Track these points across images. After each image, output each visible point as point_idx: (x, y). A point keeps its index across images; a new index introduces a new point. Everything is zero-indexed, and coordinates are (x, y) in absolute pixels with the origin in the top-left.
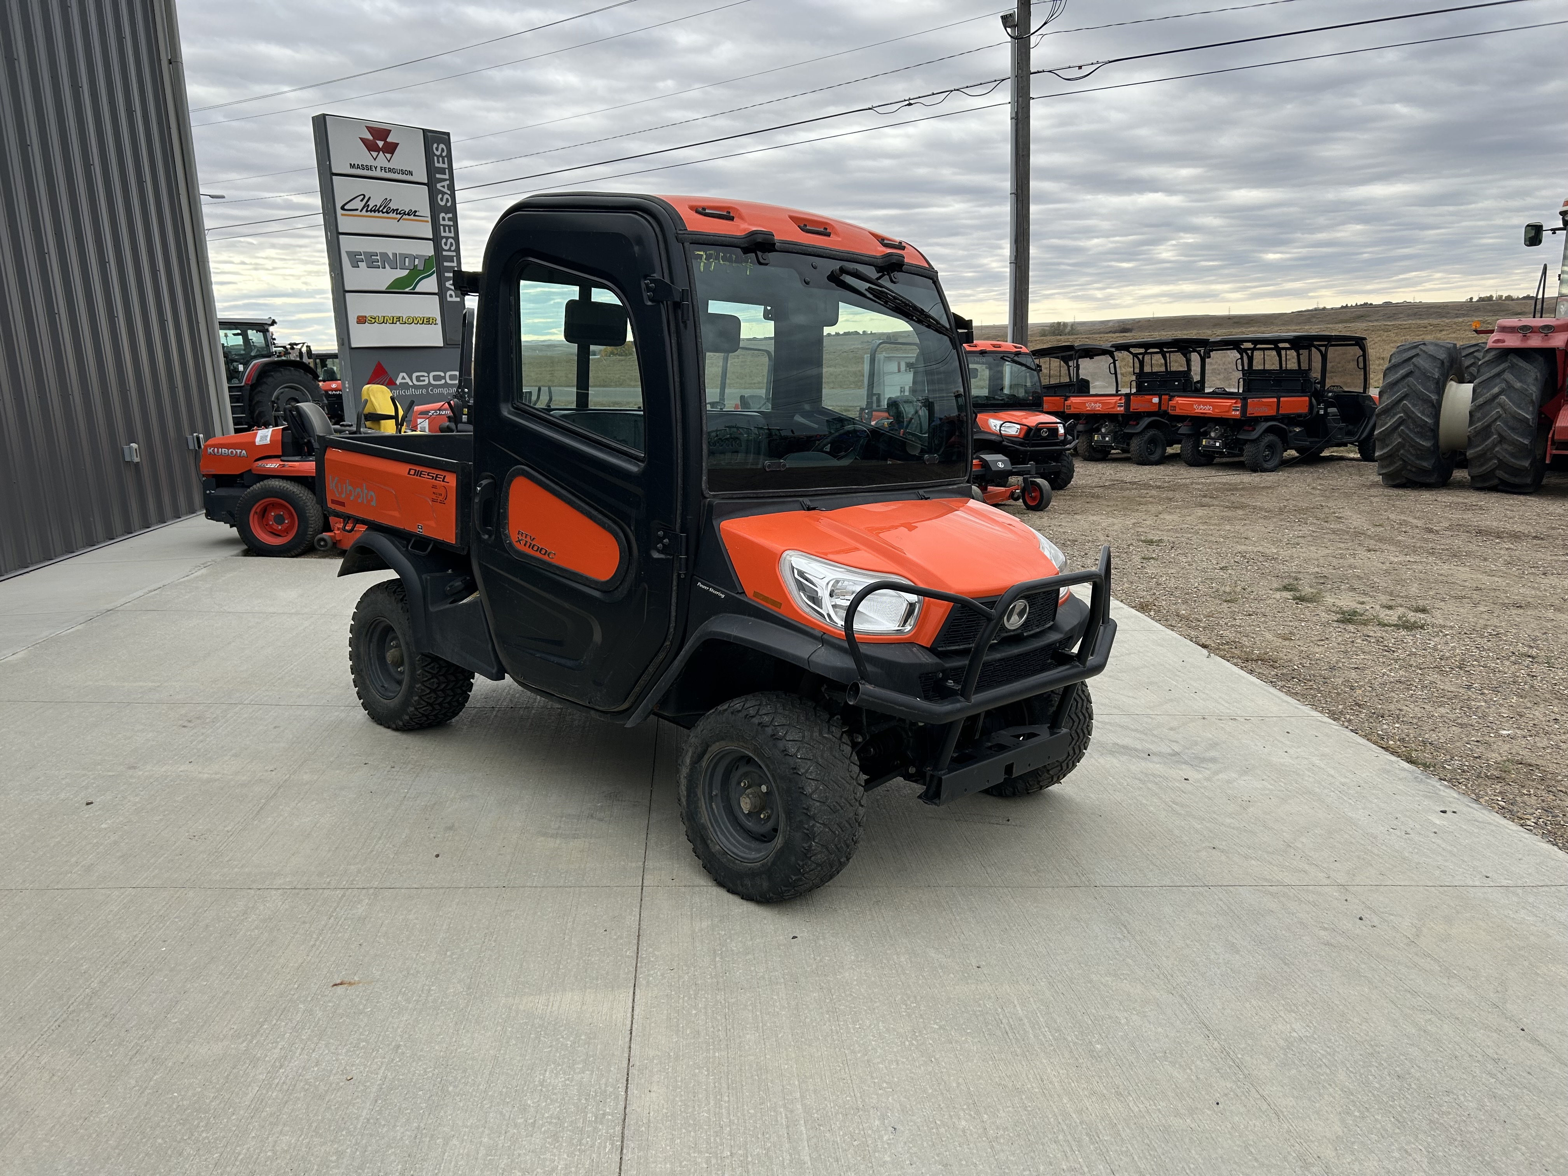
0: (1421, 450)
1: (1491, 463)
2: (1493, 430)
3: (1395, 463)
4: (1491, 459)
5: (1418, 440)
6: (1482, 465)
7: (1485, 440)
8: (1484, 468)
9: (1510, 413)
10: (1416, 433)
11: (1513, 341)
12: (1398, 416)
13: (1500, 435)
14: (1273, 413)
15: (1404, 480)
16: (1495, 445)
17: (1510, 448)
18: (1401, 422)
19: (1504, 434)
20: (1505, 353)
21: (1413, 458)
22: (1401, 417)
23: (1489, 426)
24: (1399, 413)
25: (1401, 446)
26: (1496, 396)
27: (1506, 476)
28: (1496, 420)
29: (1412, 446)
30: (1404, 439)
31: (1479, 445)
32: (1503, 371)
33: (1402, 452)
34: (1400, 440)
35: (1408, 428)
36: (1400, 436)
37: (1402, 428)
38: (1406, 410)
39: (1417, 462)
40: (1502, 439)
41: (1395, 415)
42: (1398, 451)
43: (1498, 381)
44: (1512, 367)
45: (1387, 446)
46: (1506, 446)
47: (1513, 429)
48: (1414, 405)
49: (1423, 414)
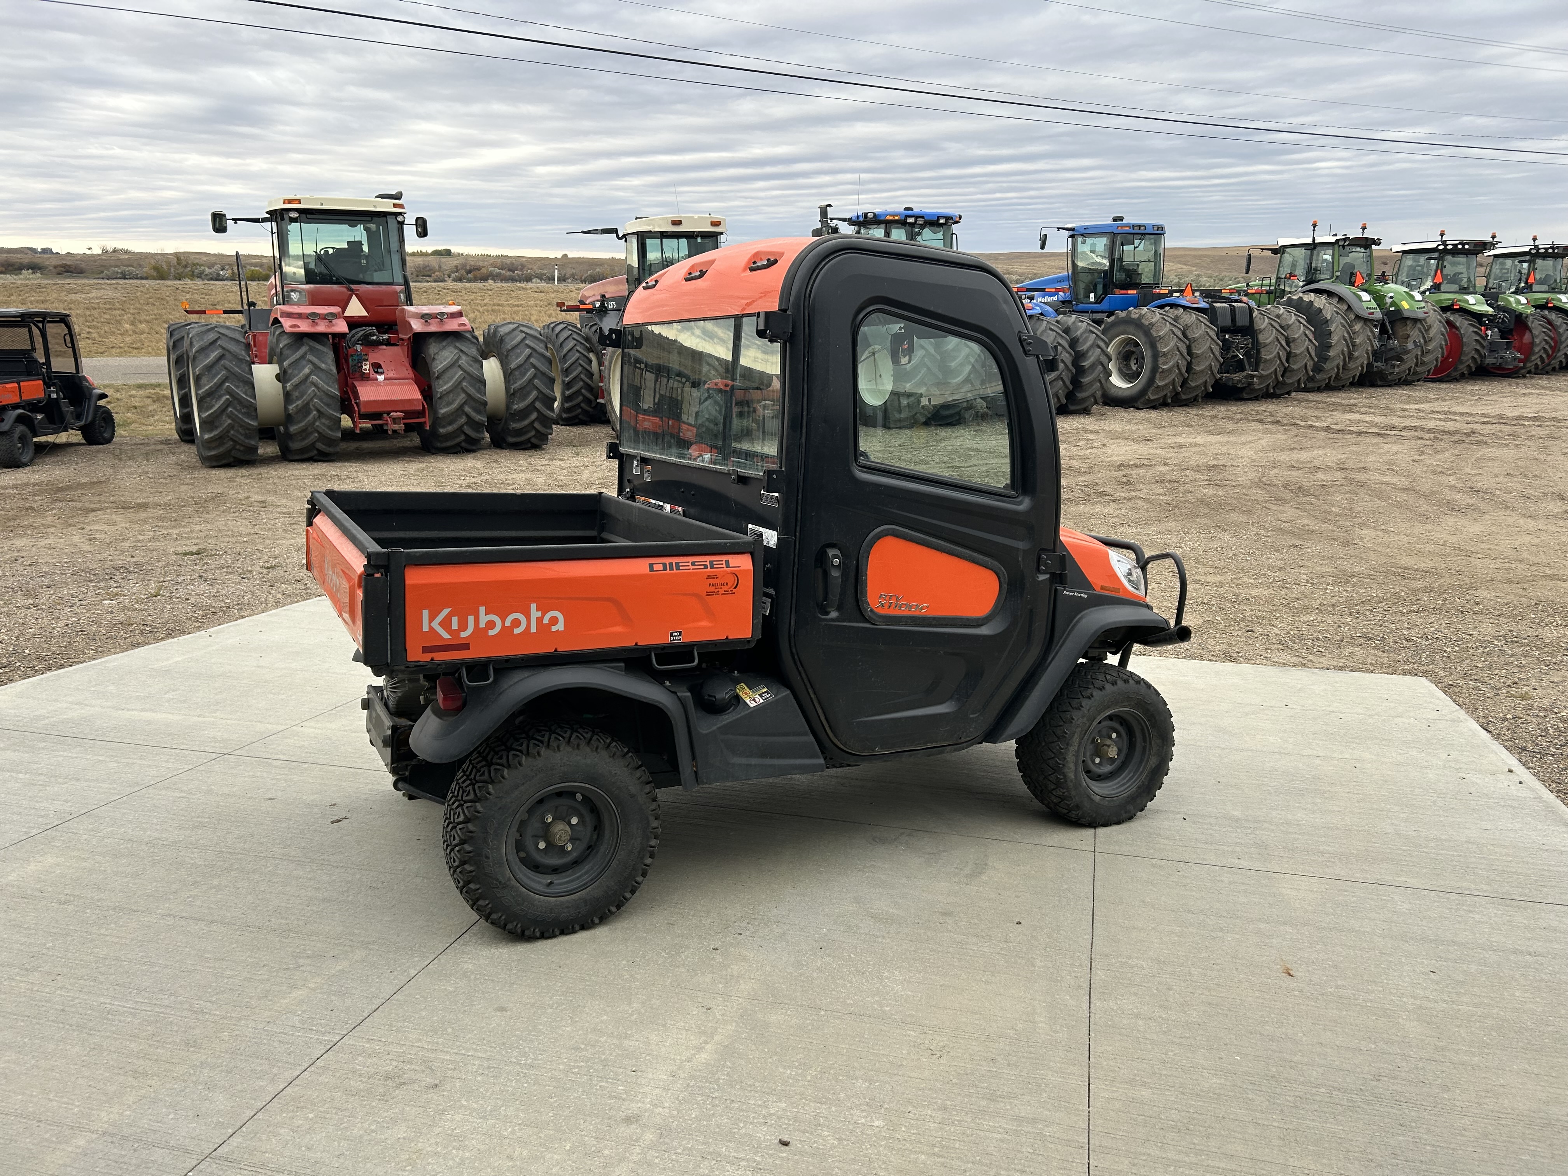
0: (249, 429)
1: (312, 437)
2: (311, 407)
3: (224, 444)
4: (311, 433)
5: (247, 420)
6: (304, 439)
7: (306, 416)
8: (306, 441)
9: (324, 392)
10: (243, 414)
11: (305, 327)
12: (224, 398)
13: (318, 411)
14: (16, 400)
15: (232, 460)
16: (315, 421)
17: (327, 422)
18: (228, 404)
19: (322, 410)
20: (300, 338)
21: (242, 438)
22: (227, 399)
23: (308, 404)
24: (224, 395)
25: (231, 427)
26: (307, 377)
27: (324, 447)
28: (312, 399)
29: (241, 426)
30: (233, 420)
31: (299, 422)
32: (305, 354)
33: (232, 432)
34: (229, 421)
35: (235, 408)
36: (229, 417)
37: (230, 409)
38: (229, 392)
39: (247, 441)
40: (321, 413)
41: (220, 397)
42: (228, 432)
43: (304, 362)
44: (312, 350)
45: (216, 427)
46: (323, 421)
47: (328, 405)
48: (237, 387)
49: (246, 395)
